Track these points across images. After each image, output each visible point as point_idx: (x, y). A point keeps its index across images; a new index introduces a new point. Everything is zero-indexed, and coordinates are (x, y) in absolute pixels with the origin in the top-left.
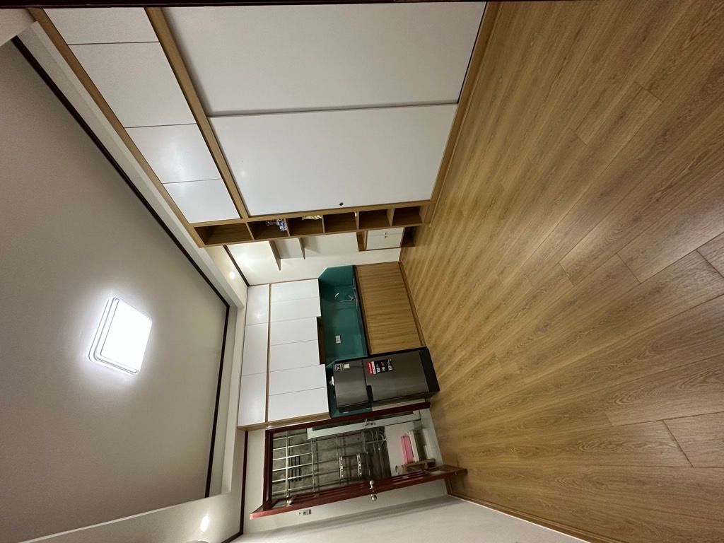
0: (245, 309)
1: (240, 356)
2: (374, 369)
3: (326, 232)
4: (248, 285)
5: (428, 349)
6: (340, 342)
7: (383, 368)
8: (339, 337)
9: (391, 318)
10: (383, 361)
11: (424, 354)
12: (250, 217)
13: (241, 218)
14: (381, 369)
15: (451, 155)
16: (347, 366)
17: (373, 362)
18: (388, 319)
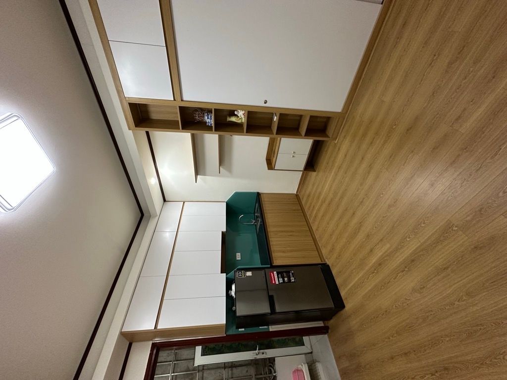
0: (157, 217)
1: (144, 255)
2: (276, 279)
3: (246, 133)
4: (165, 200)
5: (328, 266)
6: (240, 259)
7: (286, 279)
8: (239, 254)
9: (291, 235)
10: (286, 272)
11: (325, 269)
12: (182, 100)
13: (174, 100)
14: (284, 280)
15: (368, 60)
16: (249, 274)
17: (275, 272)
18: (289, 236)
